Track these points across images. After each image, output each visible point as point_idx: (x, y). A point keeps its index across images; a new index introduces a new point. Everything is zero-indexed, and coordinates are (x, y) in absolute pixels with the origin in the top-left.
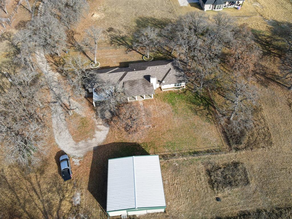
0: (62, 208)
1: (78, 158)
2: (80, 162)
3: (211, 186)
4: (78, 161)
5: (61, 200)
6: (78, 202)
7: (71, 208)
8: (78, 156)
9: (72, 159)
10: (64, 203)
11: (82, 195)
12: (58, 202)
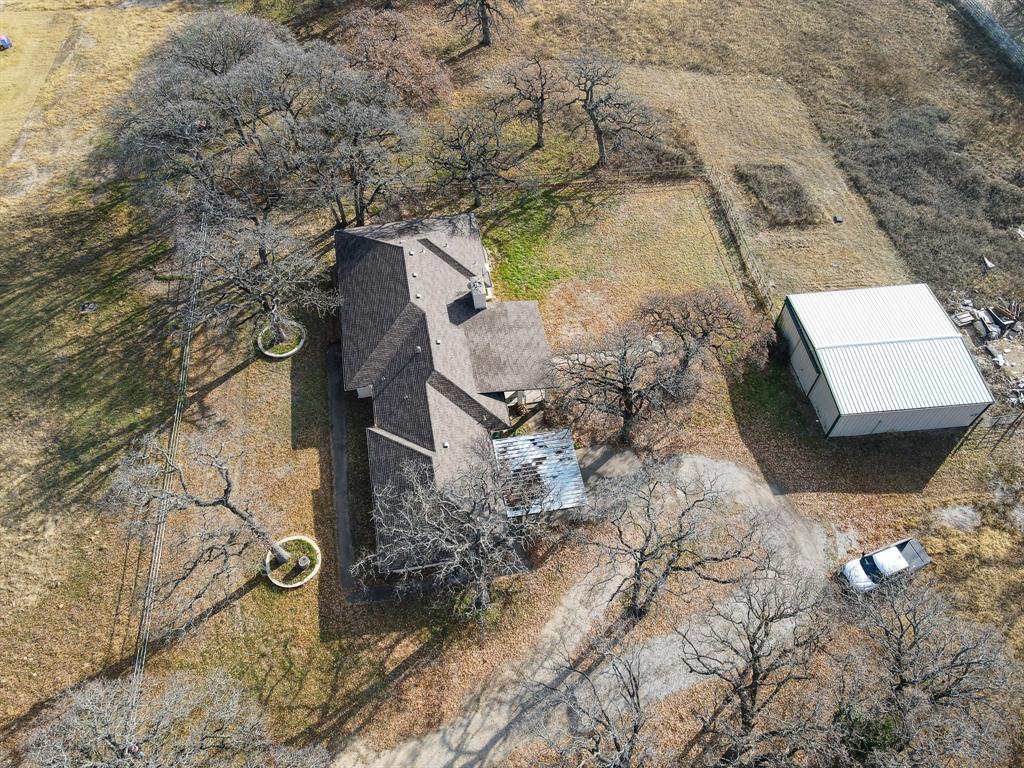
0: (1002, 553)
1: (831, 541)
2: (843, 530)
3: (811, 227)
4: (840, 538)
5: (985, 563)
6: (969, 510)
7: (994, 527)
8: (822, 540)
9: (840, 558)
10: (988, 553)
11: (945, 505)
12: (992, 570)
